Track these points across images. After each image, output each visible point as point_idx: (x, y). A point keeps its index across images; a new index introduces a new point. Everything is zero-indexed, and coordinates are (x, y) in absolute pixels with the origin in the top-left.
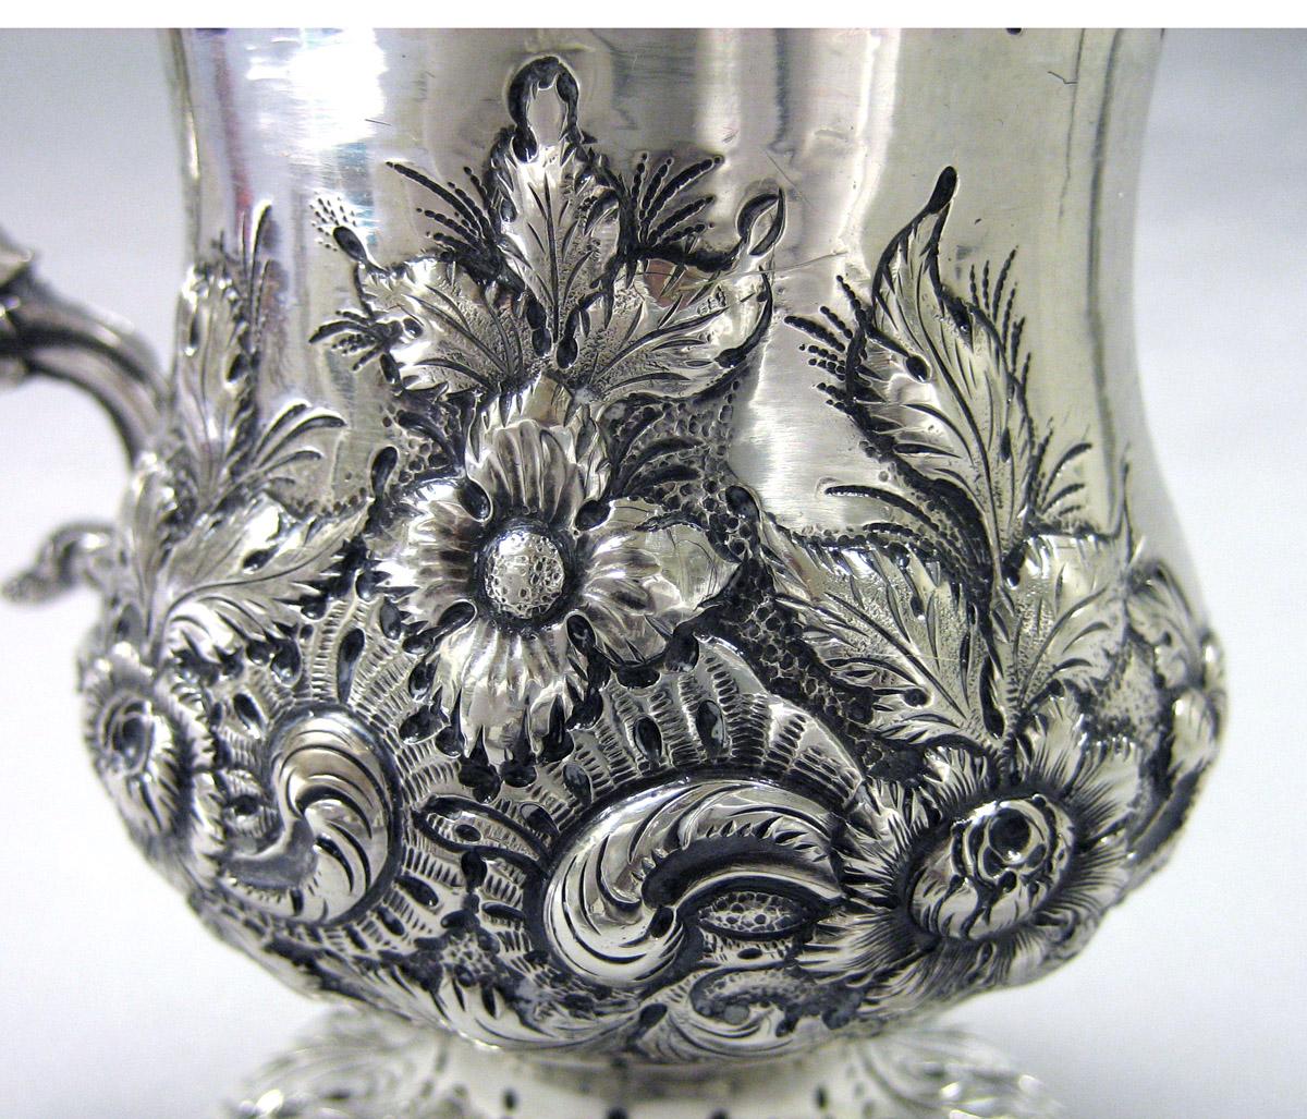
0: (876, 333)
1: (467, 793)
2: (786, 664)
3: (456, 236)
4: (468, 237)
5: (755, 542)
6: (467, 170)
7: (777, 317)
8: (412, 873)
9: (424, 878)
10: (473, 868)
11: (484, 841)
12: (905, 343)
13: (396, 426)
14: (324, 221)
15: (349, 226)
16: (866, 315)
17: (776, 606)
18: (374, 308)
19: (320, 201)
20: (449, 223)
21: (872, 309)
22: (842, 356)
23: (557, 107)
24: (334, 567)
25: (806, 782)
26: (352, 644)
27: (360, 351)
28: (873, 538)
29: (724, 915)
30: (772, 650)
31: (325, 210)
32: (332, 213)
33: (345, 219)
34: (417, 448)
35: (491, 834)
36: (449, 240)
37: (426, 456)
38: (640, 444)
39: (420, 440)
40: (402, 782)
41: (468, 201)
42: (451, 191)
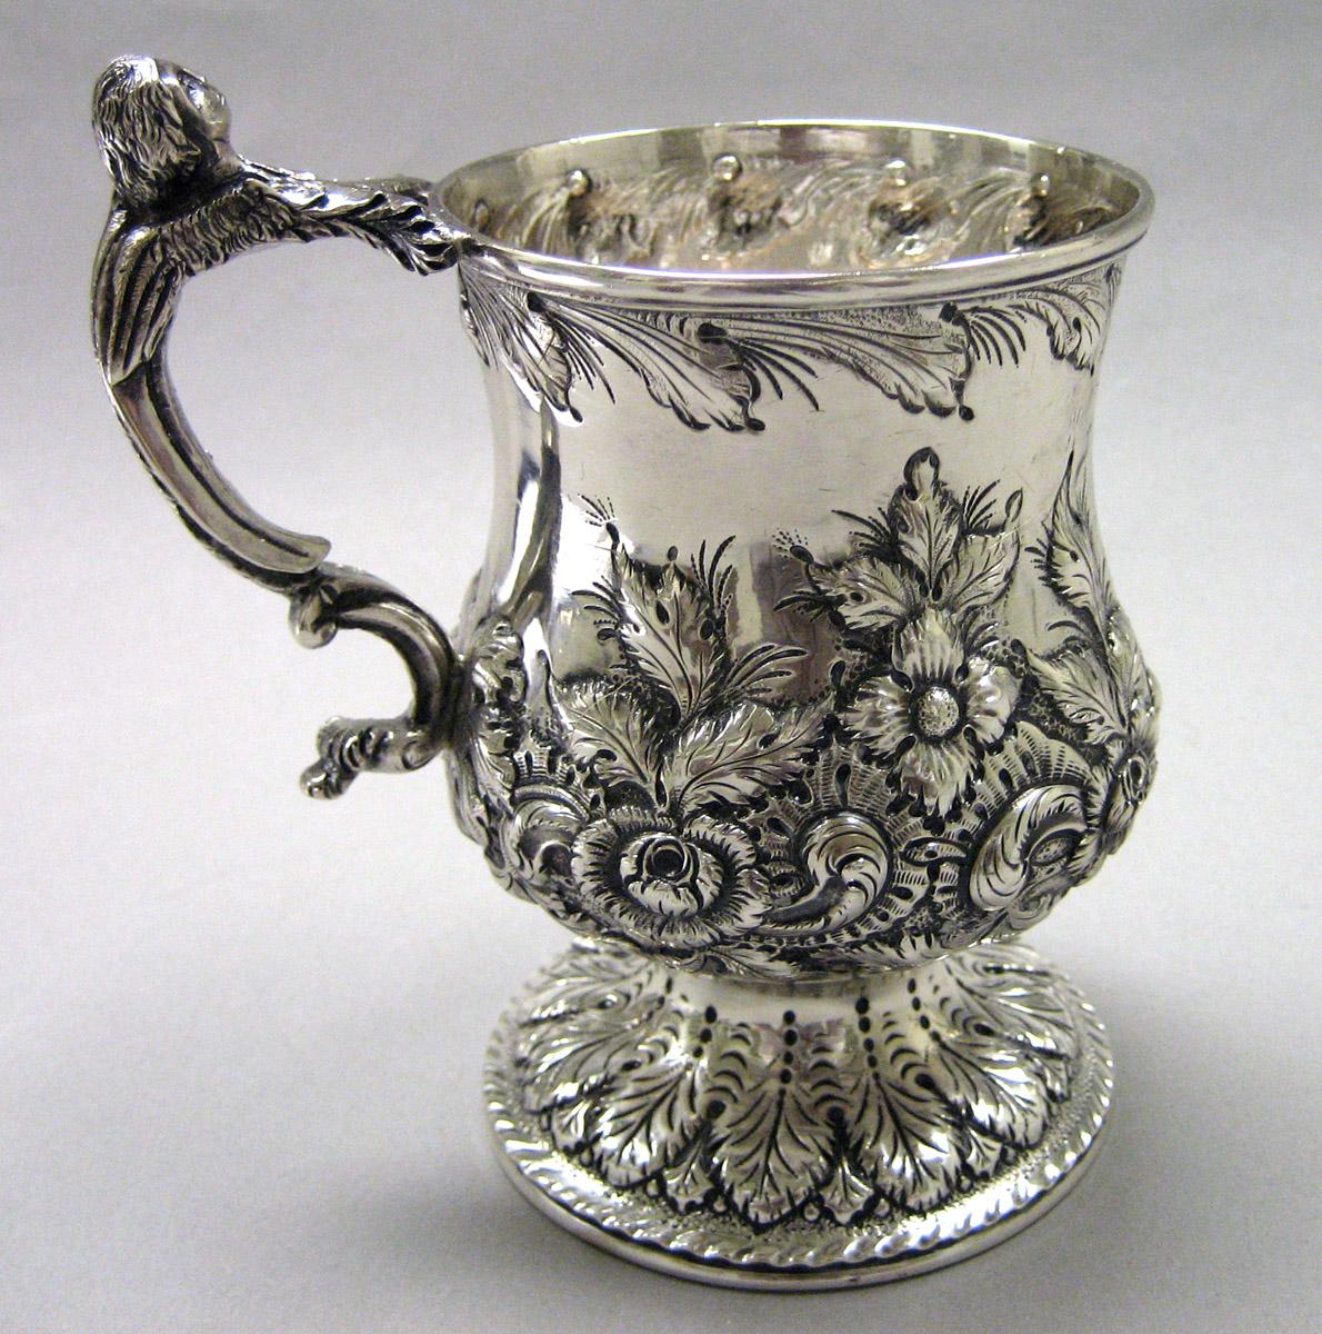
0: (1056, 544)
1: (928, 834)
2: (1051, 721)
3: (872, 543)
4: (878, 542)
5: (1027, 665)
6: (880, 509)
7: (1022, 550)
8: (900, 885)
9: (907, 886)
10: (934, 873)
11: (939, 855)
12: (1067, 544)
13: (844, 650)
14: (783, 543)
15: (803, 545)
16: (1051, 536)
17: (1042, 695)
18: (822, 587)
19: (781, 533)
20: (868, 537)
21: (1053, 533)
22: (1044, 560)
23: (931, 471)
24: (820, 734)
25: (1069, 779)
26: (844, 773)
27: (815, 611)
28: (1068, 647)
29: (1042, 855)
30: (1045, 718)
31: (785, 537)
32: (790, 539)
33: (800, 541)
34: (858, 659)
35: (944, 850)
36: (867, 545)
37: (865, 661)
38: (973, 630)
39: (859, 653)
40: (892, 839)
41: (880, 525)
42: (870, 521)
